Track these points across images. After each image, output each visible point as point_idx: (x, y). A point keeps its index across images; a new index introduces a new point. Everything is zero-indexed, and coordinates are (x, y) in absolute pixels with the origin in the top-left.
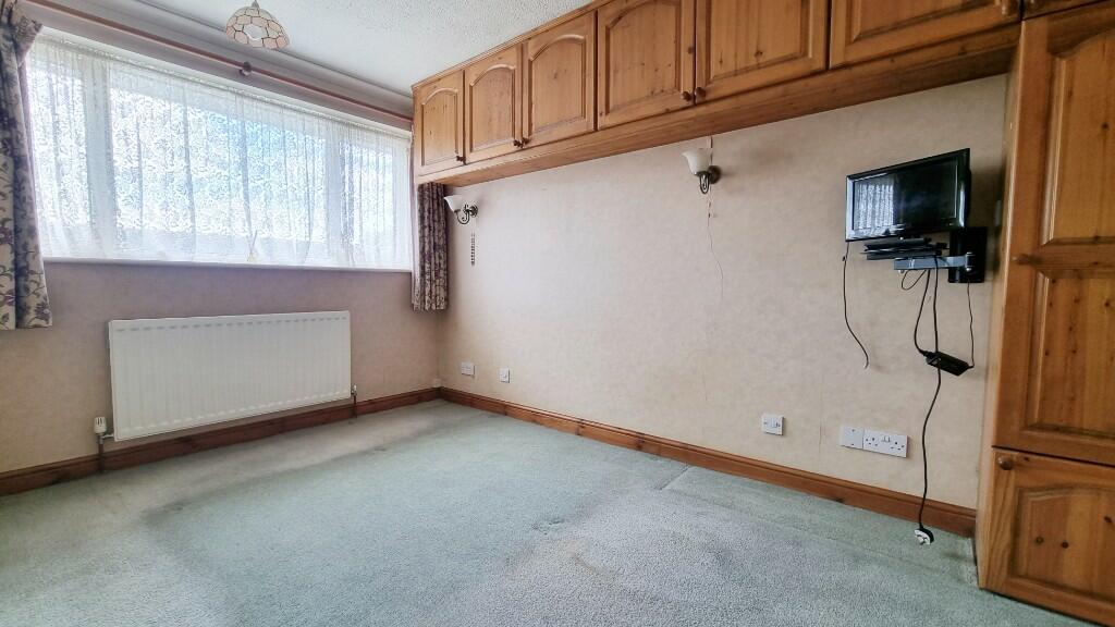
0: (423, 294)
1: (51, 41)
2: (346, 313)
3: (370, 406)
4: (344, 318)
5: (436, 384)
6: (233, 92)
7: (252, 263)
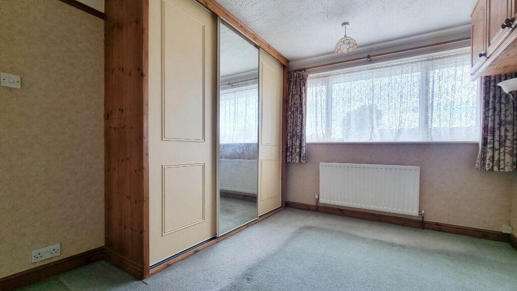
0: (484, 159)
1: (311, 78)
2: (418, 168)
3: (437, 226)
4: (416, 170)
5: (505, 229)
6: (369, 69)
7: (371, 141)
